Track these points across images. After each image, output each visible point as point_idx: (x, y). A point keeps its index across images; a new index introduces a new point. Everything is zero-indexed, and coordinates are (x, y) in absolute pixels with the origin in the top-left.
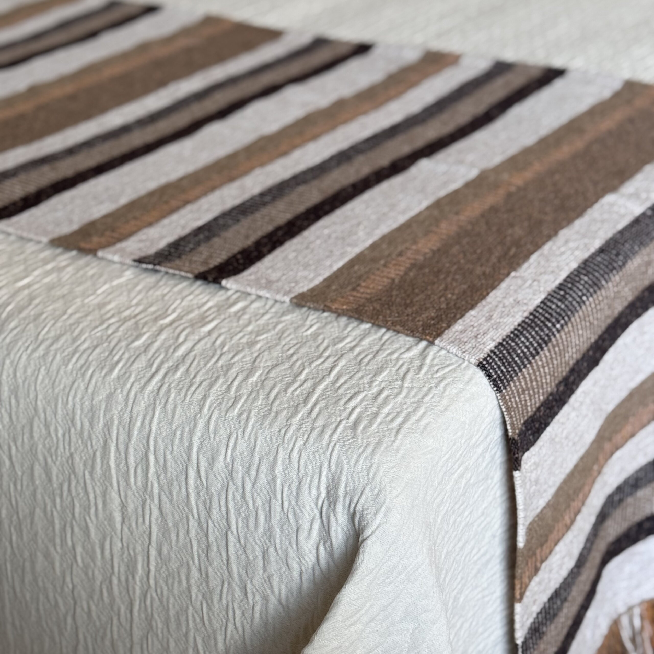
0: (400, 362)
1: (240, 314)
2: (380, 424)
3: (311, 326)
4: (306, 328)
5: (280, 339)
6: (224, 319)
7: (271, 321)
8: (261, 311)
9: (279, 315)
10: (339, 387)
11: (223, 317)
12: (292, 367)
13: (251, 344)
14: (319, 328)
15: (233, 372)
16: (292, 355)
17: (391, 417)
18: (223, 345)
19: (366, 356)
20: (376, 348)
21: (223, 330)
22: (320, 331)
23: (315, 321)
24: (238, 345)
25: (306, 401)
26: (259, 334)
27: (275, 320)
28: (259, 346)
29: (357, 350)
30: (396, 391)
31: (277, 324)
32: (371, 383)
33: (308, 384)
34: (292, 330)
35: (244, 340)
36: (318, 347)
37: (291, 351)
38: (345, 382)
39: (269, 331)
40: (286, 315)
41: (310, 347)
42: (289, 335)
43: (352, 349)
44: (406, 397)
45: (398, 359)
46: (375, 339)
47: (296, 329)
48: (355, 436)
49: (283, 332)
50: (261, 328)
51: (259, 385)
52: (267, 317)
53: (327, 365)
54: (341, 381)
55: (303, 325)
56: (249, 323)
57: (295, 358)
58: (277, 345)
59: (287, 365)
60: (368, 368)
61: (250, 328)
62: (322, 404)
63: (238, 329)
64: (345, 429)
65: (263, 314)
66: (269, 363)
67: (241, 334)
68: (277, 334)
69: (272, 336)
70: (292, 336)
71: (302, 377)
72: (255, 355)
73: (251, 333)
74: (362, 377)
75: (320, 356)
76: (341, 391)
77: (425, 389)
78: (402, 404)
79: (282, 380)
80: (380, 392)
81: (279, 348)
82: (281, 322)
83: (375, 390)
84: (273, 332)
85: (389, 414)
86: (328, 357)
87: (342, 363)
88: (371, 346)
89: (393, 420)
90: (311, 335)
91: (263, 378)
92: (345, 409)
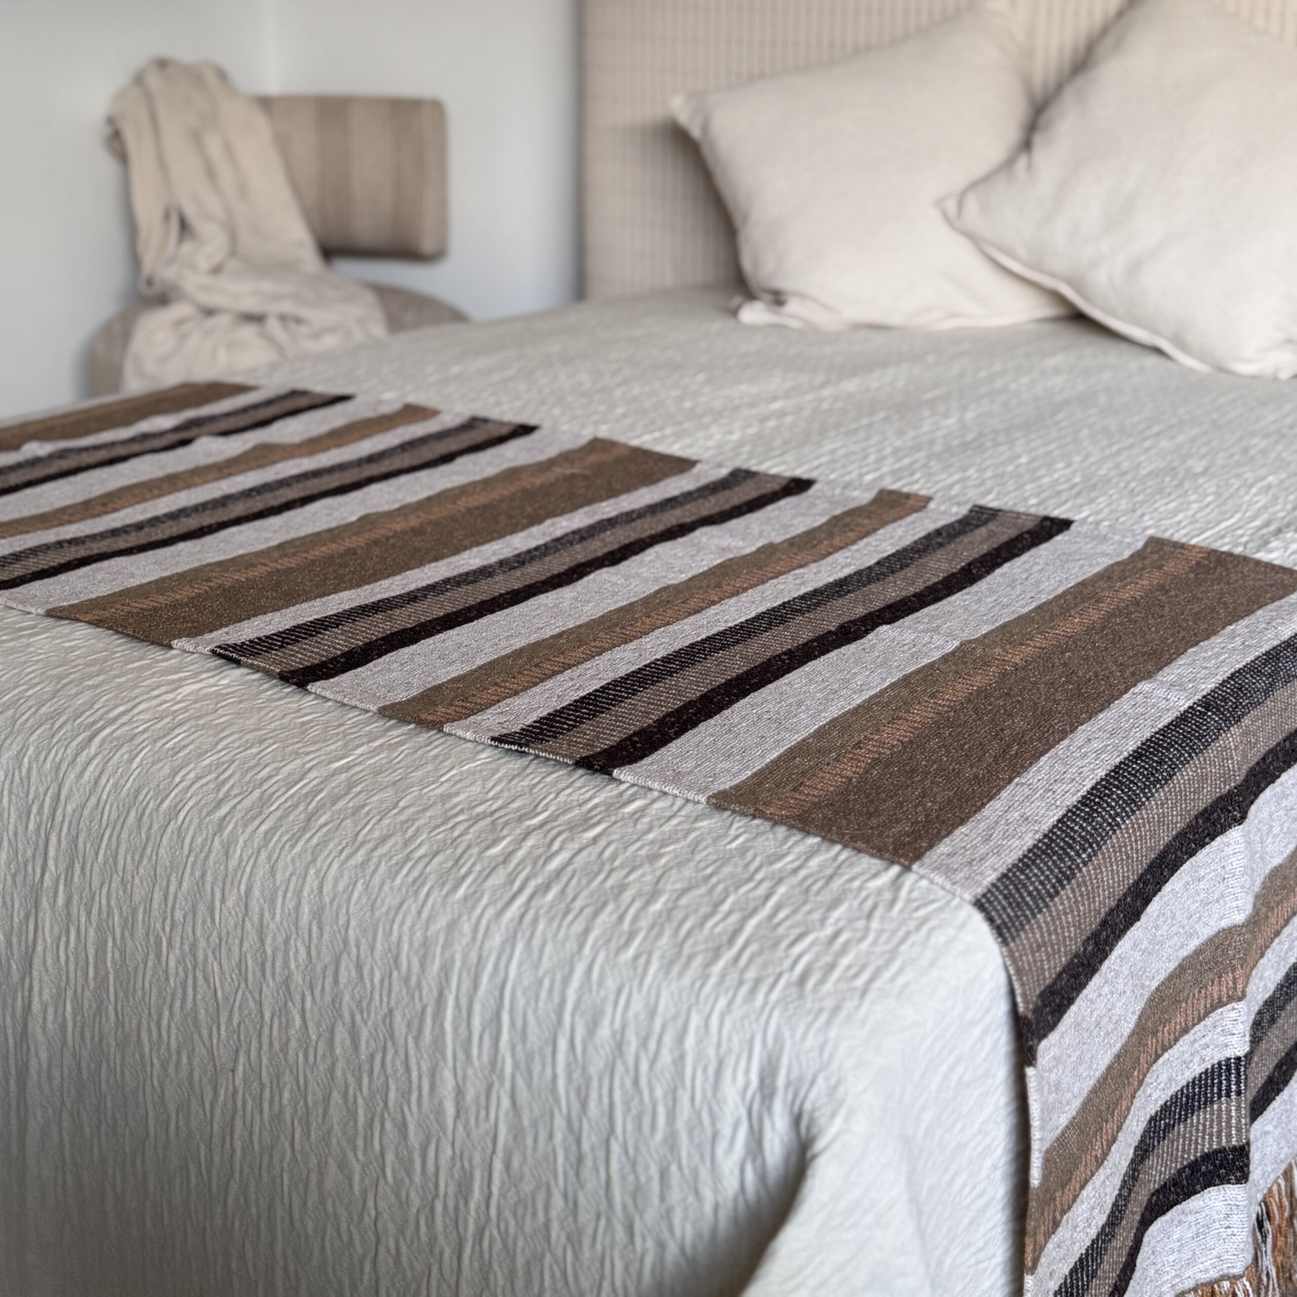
0: (864, 894)
1: (636, 816)
2: (838, 980)
3: (737, 837)
4: (729, 839)
5: (693, 852)
6: (615, 822)
7: (680, 828)
8: (667, 814)
9: (692, 819)
10: (779, 924)
11: (613, 819)
12: (710, 892)
13: (653, 858)
14: (746, 841)
15: (627, 896)
16: (710, 876)
17: (852, 972)
18: (614, 857)
19: (815, 882)
20: (829, 871)
21: (614, 837)
22: (749, 844)
23: (742, 830)
24: (634, 858)
25: (731, 942)
26: (664, 843)
27: (685, 826)
28: (663, 861)
29: (803, 873)
30: (859, 934)
31: (689, 832)
32: (823, 920)
33: (734, 918)
34: (709, 841)
35: (643, 852)
36: (747, 866)
37: (709, 871)
38: (787, 917)
39: (677, 841)
40: (701, 820)
41: (736, 865)
42: (706, 848)
43: (795, 871)
44: (875, 943)
45: (860, 889)
46: (827, 860)
47: (716, 840)
48: (801, 996)
49: (697, 842)
50: (667, 836)
51: (664, 915)
52: (675, 821)
53: (761, 891)
54: (782, 915)
55: (725, 835)
56: (650, 829)
57: (714, 880)
58: (689, 860)
59: (703, 890)
60: (819, 898)
61: (651, 836)
62: (754, 947)
63: (635, 837)
64: (788, 985)
65: (670, 818)
66: (679, 886)
67: (639, 844)
68: (689, 845)
69: (682, 848)
70: (710, 850)
71: (726, 907)
72: (659, 873)
73: (652, 842)
74: (810, 912)
75: (750, 879)
76: (781, 930)
77: (901, 934)
78: (869, 953)
79: (696, 911)
80: (836, 935)
81: (692, 864)
82: (695, 829)
83: (829, 931)
84: (683, 843)
85: (849, 968)
86: (761, 881)
87: (782, 890)
88: (822, 867)
89: (856, 976)
90: (736, 849)
91: (670, 905)
92: (787, 956)
